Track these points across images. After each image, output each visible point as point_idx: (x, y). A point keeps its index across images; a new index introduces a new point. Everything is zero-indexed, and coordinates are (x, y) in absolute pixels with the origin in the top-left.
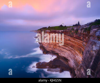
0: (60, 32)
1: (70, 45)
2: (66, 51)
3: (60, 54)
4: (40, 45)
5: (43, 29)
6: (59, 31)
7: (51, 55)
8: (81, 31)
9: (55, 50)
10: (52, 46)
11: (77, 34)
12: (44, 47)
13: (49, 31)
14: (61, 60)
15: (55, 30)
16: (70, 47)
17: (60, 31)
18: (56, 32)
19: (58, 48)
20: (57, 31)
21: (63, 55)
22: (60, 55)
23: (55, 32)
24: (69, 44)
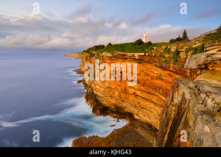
0: (137, 58)
1: (161, 90)
2: (152, 106)
3: (137, 115)
4: (86, 91)
5: (95, 51)
6: (133, 56)
7: (115, 117)
8: (187, 56)
9: (124, 104)
10: (117, 94)
11: (177, 61)
12: (96, 95)
13: (109, 55)
14: (139, 130)
15: (124, 51)
16: (161, 96)
17: (137, 55)
18: (126, 57)
19: (132, 98)
20: (129, 54)
21: (145, 119)
22: (136, 117)
23: (124, 58)
24: (160, 88)
